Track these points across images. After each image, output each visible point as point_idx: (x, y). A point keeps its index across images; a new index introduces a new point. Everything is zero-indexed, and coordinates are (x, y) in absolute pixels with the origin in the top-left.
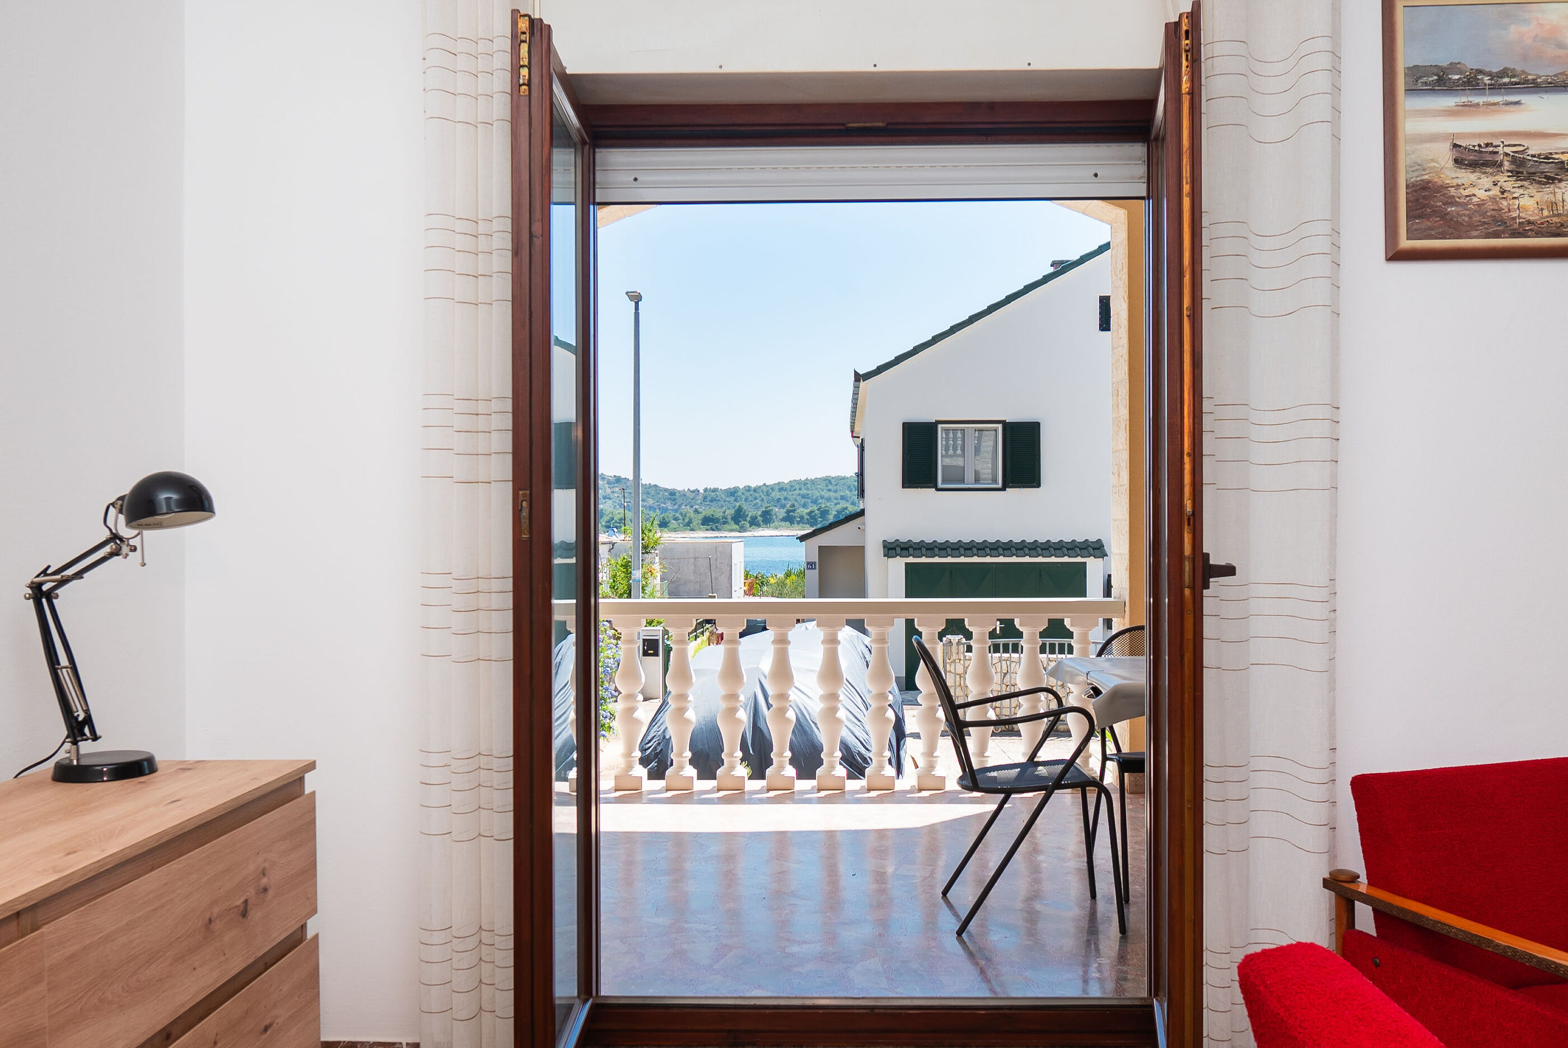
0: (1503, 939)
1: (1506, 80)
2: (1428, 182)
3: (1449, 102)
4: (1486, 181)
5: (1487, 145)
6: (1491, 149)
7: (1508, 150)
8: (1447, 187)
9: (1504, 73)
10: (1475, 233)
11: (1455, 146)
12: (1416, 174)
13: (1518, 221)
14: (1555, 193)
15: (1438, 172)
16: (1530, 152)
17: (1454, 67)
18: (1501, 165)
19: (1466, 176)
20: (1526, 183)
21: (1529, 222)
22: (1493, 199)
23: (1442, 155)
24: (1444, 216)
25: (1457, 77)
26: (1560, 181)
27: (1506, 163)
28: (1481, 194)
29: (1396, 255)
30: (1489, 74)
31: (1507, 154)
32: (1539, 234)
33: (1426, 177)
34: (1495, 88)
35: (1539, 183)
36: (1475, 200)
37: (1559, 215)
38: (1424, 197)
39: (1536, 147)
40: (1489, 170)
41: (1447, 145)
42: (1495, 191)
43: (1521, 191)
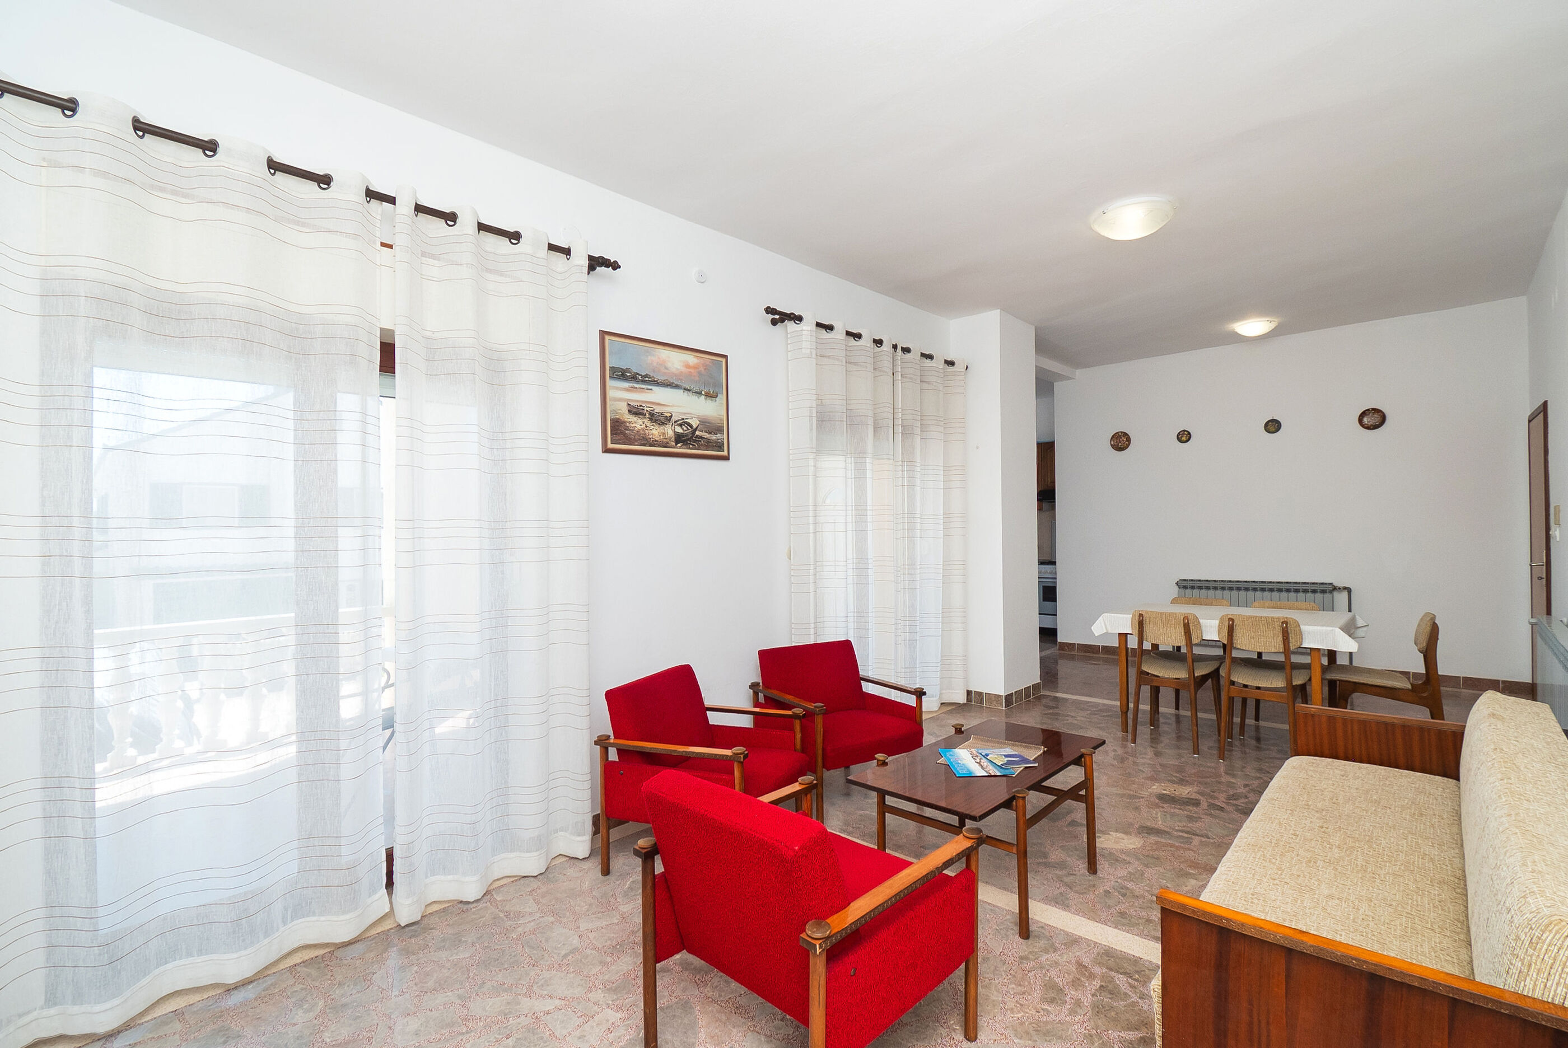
0: (681, 749)
1: (647, 379)
2: (619, 419)
3: (626, 385)
4: (640, 421)
5: (641, 406)
6: (642, 408)
7: (648, 409)
8: (625, 422)
9: (646, 376)
10: (636, 443)
11: (628, 404)
12: (614, 415)
13: (652, 439)
14: (664, 429)
15: (622, 414)
16: (655, 411)
17: (628, 370)
18: (645, 415)
19: (632, 418)
20: (654, 424)
21: (656, 441)
22: (643, 429)
23: (625, 409)
24: (625, 434)
25: (629, 374)
26: (666, 424)
27: (647, 415)
28: (639, 427)
29: (607, 450)
30: (641, 375)
31: (647, 411)
32: (659, 446)
33: (617, 417)
34: (643, 382)
35: (659, 424)
36: (636, 429)
37: (666, 439)
38: (617, 426)
39: (658, 409)
40: (641, 416)
41: (626, 404)
42: (644, 426)
43: (653, 427)
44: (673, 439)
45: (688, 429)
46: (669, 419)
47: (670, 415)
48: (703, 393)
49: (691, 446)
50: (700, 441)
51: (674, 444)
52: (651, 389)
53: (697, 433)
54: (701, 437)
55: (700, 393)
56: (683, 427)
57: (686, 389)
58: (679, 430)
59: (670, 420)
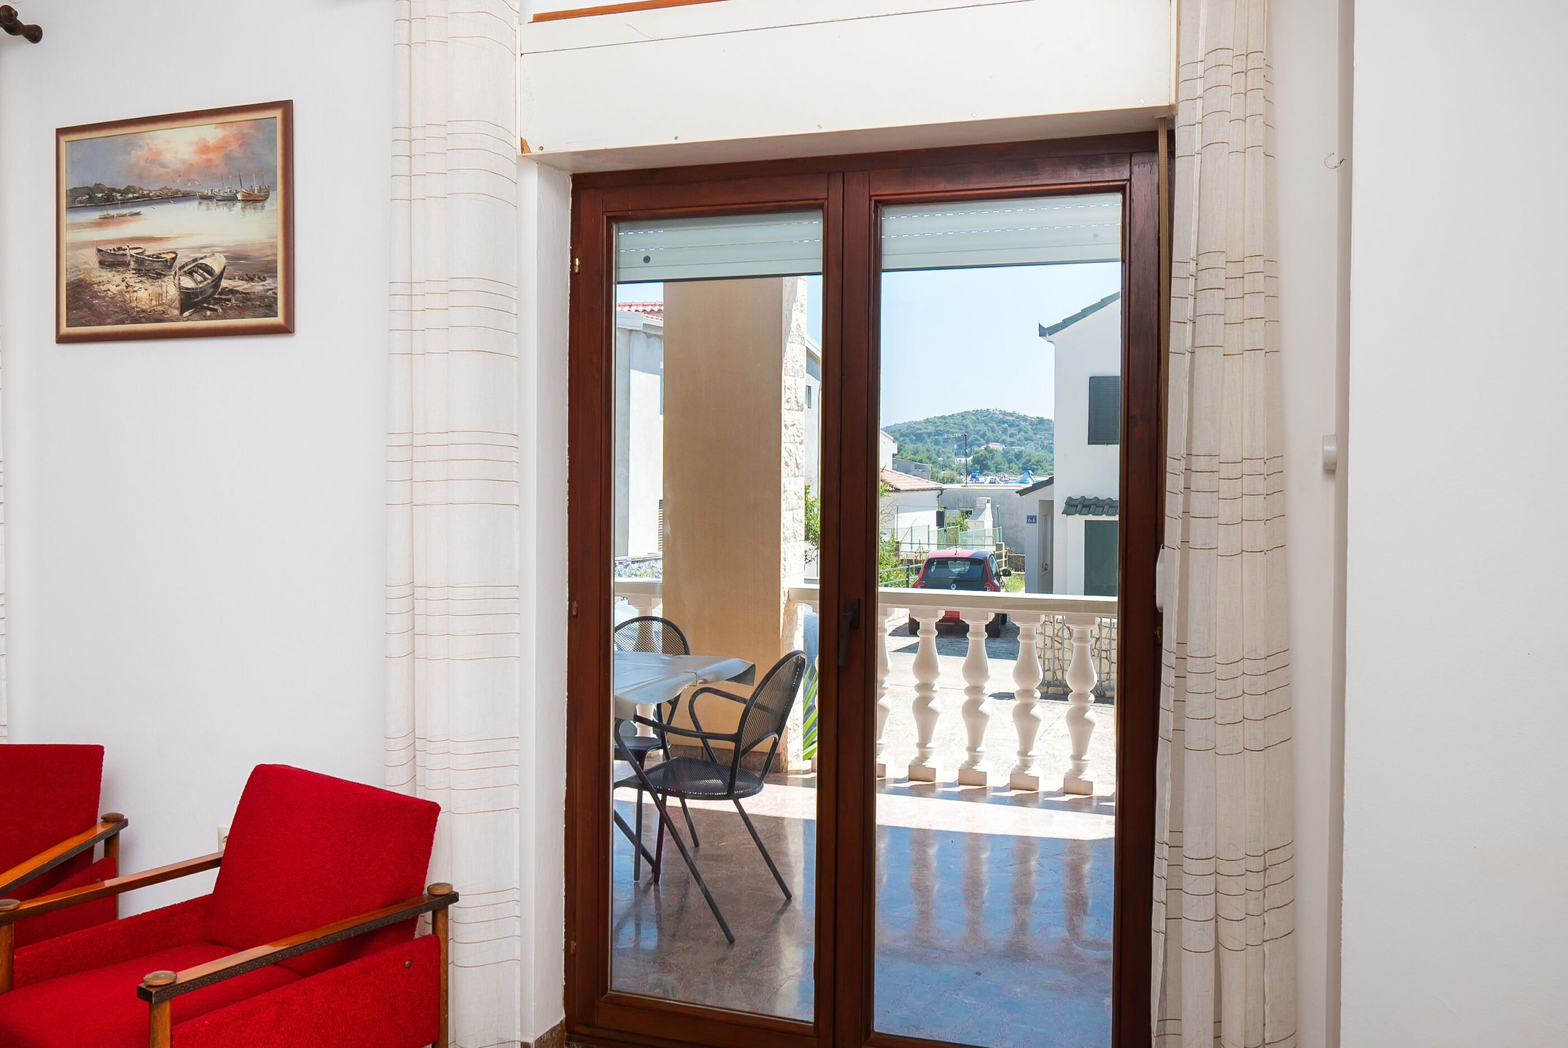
1: (130, 196)
2: (81, 280)
3: (95, 215)
4: (118, 279)
5: (119, 249)
6: (122, 252)
7: (133, 252)
8: (91, 284)
9: (129, 190)
10: (109, 320)
11: (99, 251)
12: (75, 274)
13: (136, 309)
14: (161, 286)
15: (89, 272)
16: (147, 253)
17: (98, 187)
18: (129, 265)
19: (106, 275)
20: (143, 279)
21: (143, 311)
22: (120, 292)
24: (91, 307)
25: (100, 195)
26: (165, 276)
27: (132, 263)
28: (114, 289)
29: (62, 339)
30: (119, 191)
31: (132, 256)
32: (149, 320)
33: (81, 276)
34: (125, 202)
35: (152, 278)
36: (110, 293)
37: (162, 304)
38: (78, 293)
39: (151, 249)
40: (121, 269)
41: (94, 251)
42: (123, 287)
43: (140, 285)
44: (177, 304)
45: (205, 279)
46: (169, 265)
47: (173, 255)
48: (239, 196)
49: (208, 313)
50: (229, 300)
51: (176, 312)
52: (138, 214)
53: (225, 283)
54: (232, 291)
55: (232, 199)
56: (195, 275)
57: (205, 198)
58: (188, 283)
59: (170, 267)
